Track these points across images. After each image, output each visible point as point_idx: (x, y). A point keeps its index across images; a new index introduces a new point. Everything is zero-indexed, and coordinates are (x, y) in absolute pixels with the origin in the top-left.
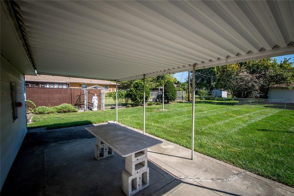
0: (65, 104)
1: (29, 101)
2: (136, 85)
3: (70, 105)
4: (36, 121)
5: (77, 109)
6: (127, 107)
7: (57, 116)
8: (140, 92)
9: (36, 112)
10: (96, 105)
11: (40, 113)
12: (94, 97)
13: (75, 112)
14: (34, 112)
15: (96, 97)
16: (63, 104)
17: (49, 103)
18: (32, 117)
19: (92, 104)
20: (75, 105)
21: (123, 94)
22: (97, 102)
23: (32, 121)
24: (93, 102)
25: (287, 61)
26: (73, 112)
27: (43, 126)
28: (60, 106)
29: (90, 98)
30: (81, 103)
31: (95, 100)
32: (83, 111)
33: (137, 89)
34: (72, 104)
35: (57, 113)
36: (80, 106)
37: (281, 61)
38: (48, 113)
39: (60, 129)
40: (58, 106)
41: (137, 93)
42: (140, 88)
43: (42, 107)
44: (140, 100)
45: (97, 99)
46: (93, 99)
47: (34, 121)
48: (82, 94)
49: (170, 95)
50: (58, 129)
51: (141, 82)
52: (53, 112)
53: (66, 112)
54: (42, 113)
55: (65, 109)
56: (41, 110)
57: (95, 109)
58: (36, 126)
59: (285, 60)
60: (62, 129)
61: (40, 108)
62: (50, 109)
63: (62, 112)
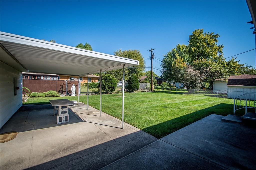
0: (51, 91)
1: (26, 88)
2: (105, 78)
3: (55, 92)
4: (30, 101)
5: (59, 95)
6: (98, 94)
7: (44, 99)
8: (108, 83)
9: (31, 96)
10: (74, 92)
11: (33, 97)
12: (72, 86)
13: (58, 96)
14: (29, 96)
15: (74, 86)
16: (50, 91)
17: (40, 90)
18: (27, 99)
19: (71, 91)
20: (59, 92)
21: (96, 84)
22: (75, 90)
23: (26, 101)
24: (71, 90)
25: (234, 60)
26: (56, 96)
27: (33, 104)
28: (47, 92)
29: (69, 87)
30: (63, 91)
31: (73, 88)
32: (64, 96)
33: (106, 81)
34: (56, 91)
35: (44, 97)
36: (63, 93)
37: (229, 60)
38: (39, 97)
39: (42, 105)
40: (46, 92)
41: (106, 84)
42: (108, 80)
43: (35, 92)
44: (108, 89)
45: (75, 87)
46: (72, 88)
47: (28, 101)
48: (64, 84)
49: (133, 85)
50: (41, 105)
51: (109, 76)
52: (42, 96)
53: (51, 96)
54: (34, 97)
55: (50, 94)
56: (34, 95)
57: (73, 95)
58: (29, 103)
59: (232, 59)
60: (43, 105)
61: (33, 94)
62: (40, 94)
63: (48, 97)
